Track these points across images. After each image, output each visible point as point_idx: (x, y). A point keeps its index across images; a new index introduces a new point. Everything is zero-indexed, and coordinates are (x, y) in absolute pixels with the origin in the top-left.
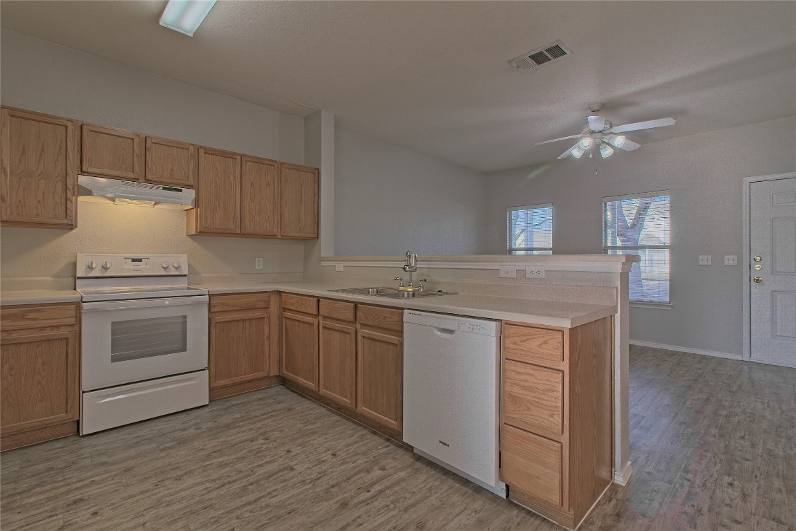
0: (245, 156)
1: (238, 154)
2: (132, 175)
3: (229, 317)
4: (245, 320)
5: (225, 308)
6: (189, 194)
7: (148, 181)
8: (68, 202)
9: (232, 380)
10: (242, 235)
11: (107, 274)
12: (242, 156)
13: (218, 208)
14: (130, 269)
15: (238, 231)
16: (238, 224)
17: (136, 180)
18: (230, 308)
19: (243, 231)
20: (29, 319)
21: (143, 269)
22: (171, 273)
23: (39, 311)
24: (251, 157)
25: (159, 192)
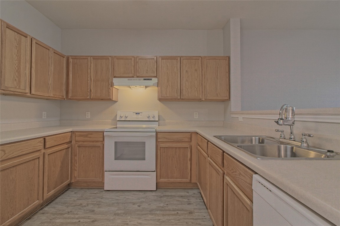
0: (182, 57)
1: (179, 57)
2: (131, 75)
3: (167, 145)
4: (177, 148)
5: (165, 140)
6: (155, 80)
7: (138, 77)
8: (109, 89)
9: (169, 180)
10: (182, 100)
11: (126, 120)
12: (181, 57)
13: (168, 86)
14: (135, 117)
15: (179, 98)
16: (179, 94)
17: (133, 77)
18: (167, 140)
19: (182, 98)
20: (89, 137)
21: (139, 117)
22: (151, 120)
23: (91, 134)
24: (186, 57)
25: (142, 81)
